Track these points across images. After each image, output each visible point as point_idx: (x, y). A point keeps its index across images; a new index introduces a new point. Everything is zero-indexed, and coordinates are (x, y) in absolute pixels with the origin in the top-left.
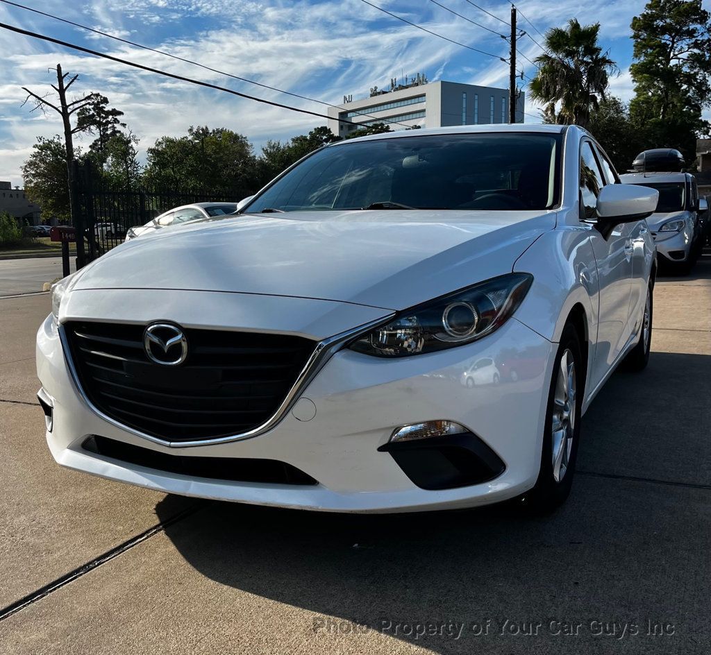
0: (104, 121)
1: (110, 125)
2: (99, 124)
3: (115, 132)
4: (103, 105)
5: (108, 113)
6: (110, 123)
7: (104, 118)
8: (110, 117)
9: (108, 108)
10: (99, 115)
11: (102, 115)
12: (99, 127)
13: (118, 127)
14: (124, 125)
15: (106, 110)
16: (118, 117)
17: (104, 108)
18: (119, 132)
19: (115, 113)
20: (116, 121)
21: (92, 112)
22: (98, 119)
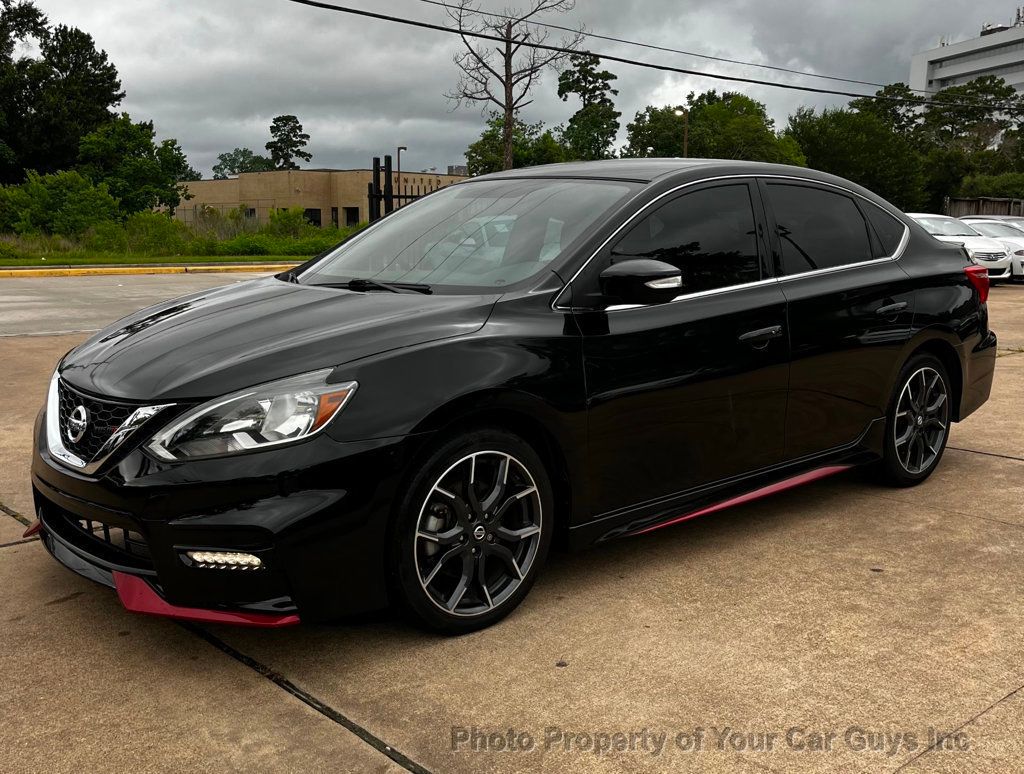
0: (591, 87)
1: (598, 92)
2: (584, 91)
3: (604, 101)
4: (593, 66)
5: (597, 76)
6: (598, 89)
7: (590, 83)
8: (600, 81)
9: (598, 69)
10: (585, 79)
11: (591, 79)
12: (583, 95)
13: (608, 95)
14: (615, 92)
15: (595, 72)
16: (609, 82)
17: (593, 69)
18: (610, 101)
19: (607, 76)
20: (606, 87)
21: (577, 75)
22: (584, 84)
